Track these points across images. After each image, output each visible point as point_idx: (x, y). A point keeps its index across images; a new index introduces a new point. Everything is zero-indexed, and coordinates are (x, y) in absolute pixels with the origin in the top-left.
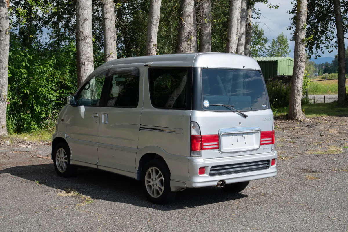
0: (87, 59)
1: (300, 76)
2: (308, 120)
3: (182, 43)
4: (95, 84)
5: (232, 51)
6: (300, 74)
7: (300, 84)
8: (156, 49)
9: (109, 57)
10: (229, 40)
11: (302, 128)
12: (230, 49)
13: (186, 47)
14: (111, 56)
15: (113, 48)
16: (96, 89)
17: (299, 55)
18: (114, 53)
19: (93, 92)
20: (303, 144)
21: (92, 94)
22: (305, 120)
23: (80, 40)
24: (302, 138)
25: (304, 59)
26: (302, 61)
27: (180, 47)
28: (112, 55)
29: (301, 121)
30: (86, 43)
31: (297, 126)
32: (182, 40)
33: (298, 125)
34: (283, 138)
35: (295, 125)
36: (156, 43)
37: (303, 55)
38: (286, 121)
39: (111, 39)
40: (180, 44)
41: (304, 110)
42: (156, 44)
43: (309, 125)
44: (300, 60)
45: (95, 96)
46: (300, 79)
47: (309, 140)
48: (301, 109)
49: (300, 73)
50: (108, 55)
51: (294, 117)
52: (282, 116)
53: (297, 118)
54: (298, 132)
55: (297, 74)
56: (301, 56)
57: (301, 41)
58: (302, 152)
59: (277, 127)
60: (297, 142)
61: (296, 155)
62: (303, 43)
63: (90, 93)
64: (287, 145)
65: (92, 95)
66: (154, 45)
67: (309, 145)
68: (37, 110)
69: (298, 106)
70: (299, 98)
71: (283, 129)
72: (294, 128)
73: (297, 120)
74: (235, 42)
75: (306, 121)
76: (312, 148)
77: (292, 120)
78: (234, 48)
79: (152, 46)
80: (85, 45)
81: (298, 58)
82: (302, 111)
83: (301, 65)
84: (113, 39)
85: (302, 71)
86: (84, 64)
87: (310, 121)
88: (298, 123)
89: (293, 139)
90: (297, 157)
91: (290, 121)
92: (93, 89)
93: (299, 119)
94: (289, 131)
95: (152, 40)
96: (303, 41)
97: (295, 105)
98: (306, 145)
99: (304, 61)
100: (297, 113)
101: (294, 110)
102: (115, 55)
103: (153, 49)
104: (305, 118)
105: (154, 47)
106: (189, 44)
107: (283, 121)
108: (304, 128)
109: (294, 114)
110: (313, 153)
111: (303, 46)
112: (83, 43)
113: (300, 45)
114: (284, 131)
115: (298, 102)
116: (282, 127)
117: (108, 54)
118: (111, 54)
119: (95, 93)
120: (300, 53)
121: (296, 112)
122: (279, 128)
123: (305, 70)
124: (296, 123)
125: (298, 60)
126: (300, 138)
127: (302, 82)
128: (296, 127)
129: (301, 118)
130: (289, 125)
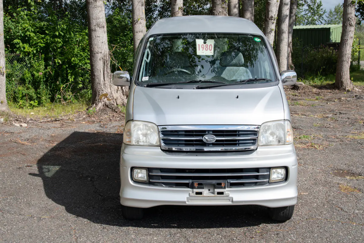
0: (98, 25)
1: (348, 41)
2: (357, 89)
3: (216, 7)
4: (108, 53)
5: (272, 15)
6: (349, 40)
7: (348, 50)
8: (182, 12)
9: (137, 24)
10: (269, 3)
11: (349, 99)
12: (270, 12)
13: (221, 11)
14: (138, 23)
15: (141, 14)
16: (109, 58)
17: (348, 19)
18: (142, 18)
19: (106, 62)
20: (346, 122)
21: (104, 63)
22: (353, 89)
23: (89, 3)
24: (346, 114)
25: (353, 23)
26: (351, 25)
27: (214, 11)
28: (140, 21)
29: (348, 91)
30: (96, 7)
31: (343, 96)
32: (216, 3)
33: (345, 95)
34: (325, 113)
35: (341, 95)
36: (182, 5)
37: (352, 18)
38: (332, 90)
39: (139, 4)
40: (214, 8)
41: (352, 79)
42: (181, 7)
43: (357, 96)
44: (349, 24)
45: (108, 66)
46: (349, 45)
47: (354, 117)
48: (349, 77)
49: (349, 38)
50: (136, 22)
51: (342, 86)
52: (328, 85)
53: (344, 88)
54: (343, 104)
55: (345, 39)
56: (350, 19)
57: (350, 3)
58: (342, 136)
59: (321, 98)
60: (340, 119)
61: (333, 142)
62: (353, 5)
63: (102, 62)
64: (326, 125)
65: (105, 65)
66: (179, 7)
67: (353, 124)
68: (70, 80)
69: (346, 74)
70: (347, 66)
71: (328, 100)
72: (339, 99)
73: (345, 89)
74: (275, 5)
75: (354, 91)
76: (357, 129)
77: (339, 89)
78: (274, 11)
79: (177, 9)
80: (95, 8)
81: (347, 22)
82: (350, 79)
83: (350, 30)
84: (140, 4)
85: (351, 36)
86: (95, 30)
87: (360, 90)
88: (346, 93)
89: (336, 114)
90: (334, 144)
91: (337, 91)
92: (105, 58)
93: (347, 89)
94: (333, 103)
95: (177, 2)
96: (353, 3)
97: (343, 73)
98: (349, 124)
99: (353, 25)
100: (345, 82)
101: (341, 78)
102: (143, 21)
103: (179, 13)
104: (353, 87)
105: (180, 10)
106: (223, 8)
107: (329, 91)
108: (352, 99)
109: (341, 83)
110: (356, 137)
111: (352, 9)
112: (93, 6)
113: (350, 8)
114: (327, 103)
115: (346, 70)
116: (327, 97)
117: (135, 19)
118: (138, 20)
119: (107, 62)
120: (349, 16)
121: (343, 81)
122: (323, 100)
123: (354, 35)
124: (343, 92)
125: (347, 24)
126: (344, 114)
127: (351, 48)
128: (342, 98)
129: (349, 88)
130: (334, 96)
